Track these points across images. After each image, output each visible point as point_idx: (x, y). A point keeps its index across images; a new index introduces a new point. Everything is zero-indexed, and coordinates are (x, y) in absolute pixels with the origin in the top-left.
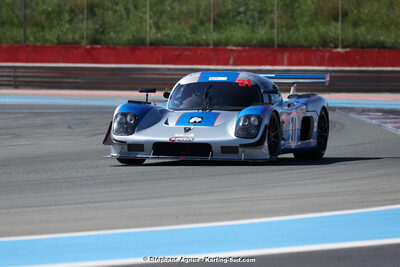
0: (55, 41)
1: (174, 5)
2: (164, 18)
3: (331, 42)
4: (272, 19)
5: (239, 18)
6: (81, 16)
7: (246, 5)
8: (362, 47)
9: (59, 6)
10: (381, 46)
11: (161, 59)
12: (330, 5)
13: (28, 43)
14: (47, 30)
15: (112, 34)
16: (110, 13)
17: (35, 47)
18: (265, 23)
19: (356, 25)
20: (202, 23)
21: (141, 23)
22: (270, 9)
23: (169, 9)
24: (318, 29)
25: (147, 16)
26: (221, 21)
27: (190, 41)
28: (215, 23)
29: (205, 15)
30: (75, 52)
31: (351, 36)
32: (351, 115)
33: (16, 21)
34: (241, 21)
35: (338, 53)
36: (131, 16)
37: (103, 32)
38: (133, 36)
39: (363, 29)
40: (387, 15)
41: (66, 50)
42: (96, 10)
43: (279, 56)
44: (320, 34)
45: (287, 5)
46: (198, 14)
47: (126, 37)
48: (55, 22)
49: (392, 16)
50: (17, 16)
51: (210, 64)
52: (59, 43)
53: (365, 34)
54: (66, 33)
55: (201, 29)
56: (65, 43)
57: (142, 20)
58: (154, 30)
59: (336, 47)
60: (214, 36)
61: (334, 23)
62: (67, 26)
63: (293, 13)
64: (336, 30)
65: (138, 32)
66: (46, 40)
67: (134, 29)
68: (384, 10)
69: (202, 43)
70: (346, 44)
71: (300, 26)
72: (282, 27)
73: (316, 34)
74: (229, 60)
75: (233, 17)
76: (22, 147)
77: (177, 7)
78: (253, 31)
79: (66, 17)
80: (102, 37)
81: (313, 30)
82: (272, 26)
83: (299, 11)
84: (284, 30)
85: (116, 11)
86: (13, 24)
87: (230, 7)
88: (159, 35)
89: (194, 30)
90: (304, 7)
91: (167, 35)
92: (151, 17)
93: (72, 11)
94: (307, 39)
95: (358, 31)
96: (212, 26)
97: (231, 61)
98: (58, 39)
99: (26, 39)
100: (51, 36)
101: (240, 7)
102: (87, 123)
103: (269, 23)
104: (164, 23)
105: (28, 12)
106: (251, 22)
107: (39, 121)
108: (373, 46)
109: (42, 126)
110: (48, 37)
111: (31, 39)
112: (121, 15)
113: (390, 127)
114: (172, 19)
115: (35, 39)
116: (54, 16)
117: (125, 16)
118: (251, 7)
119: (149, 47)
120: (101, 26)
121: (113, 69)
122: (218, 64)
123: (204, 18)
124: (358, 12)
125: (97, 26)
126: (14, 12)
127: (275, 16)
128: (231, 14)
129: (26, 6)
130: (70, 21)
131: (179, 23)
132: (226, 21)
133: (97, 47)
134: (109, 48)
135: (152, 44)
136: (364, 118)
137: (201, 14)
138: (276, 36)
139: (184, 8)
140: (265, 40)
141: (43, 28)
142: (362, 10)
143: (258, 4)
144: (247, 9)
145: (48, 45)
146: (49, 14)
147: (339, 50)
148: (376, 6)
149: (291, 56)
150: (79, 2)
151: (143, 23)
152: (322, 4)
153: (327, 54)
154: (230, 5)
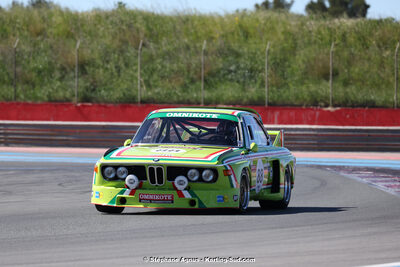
0: (46, 99)
1: (165, 63)
2: (155, 77)
3: (321, 100)
4: (263, 78)
5: (230, 77)
6: (72, 75)
7: (237, 62)
8: (353, 106)
9: (50, 63)
10: (372, 105)
12: (321, 65)
13: (19, 100)
14: (37, 87)
15: (103, 91)
16: (101, 71)
17: (26, 104)
18: (256, 82)
19: (346, 83)
20: (193, 81)
21: (132, 81)
22: (260, 68)
23: (160, 67)
24: (308, 87)
25: (139, 74)
26: (212, 80)
27: (181, 99)
28: (205, 81)
29: (196, 73)
30: (66, 109)
31: (342, 94)
32: (342, 173)
33: (6, 78)
34: (231, 80)
35: (329, 111)
36: (122, 75)
37: (94, 90)
38: (124, 94)
39: (353, 87)
41: (57, 107)
42: (87, 68)
44: (310, 92)
45: (278, 64)
46: (189, 71)
47: (116, 94)
48: (46, 80)
49: (382, 75)
50: (8, 74)
52: (50, 101)
53: (356, 93)
54: (57, 91)
55: (192, 87)
56: (56, 101)
57: (133, 78)
58: (145, 88)
59: (327, 106)
60: (205, 94)
61: (324, 82)
62: (59, 83)
63: (283, 72)
64: (327, 89)
65: (128, 90)
66: (36, 98)
67: (126, 86)
68: (375, 70)
69: (193, 100)
70: (336, 102)
71: (291, 85)
72: (273, 86)
73: (307, 93)
75: (224, 75)
76: (13, 204)
77: (168, 65)
78: (244, 90)
79: (57, 74)
80: (93, 95)
81: (304, 88)
82: (262, 84)
83: (289, 70)
84: (274, 89)
85: (107, 69)
86: (4, 82)
87: (221, 66)
88: (150, 93)
89: (185, 88)
90: (294, 66)
91: (158, 93)
92: (141, 75)
93: (63, 69)
94: (297, 98)
95: (348, 90)
96: (202, 85)
98: (49, 96)
99: (17, 96)
100: (42, 93)
101: (231, 65)
102: (76, 181)
103: (259, 82)
104: (155, 81)
105: (19, 69)
106: (242, 80)
107: (31, 177)
108: (363, 105)
109: (33, 183)
110: (39, 95)
111: (22, 96)
112: (112, 74)
113: (381, 186)
114: (163, 77)
115: (26, 96)
116: (45, 73)
117: (116, 74)
118: (242, 66)
119: (139, 105)
120: (92, 84)
121: (103, 127)
123: (195, 77)
124: (349, 71)
125: (88, 84)
126: (4, 70)
127: (266, 74)
128: (222, 72)
129: (17, 63)
130: (61, 79)
131: (170, 81)
132: (217, 79)
133: (88, 105)
134: (100, 106)
135: (142, 102)
136: (354, 176)
137: (192, 73)
138: (267, 94)
139: (175, 67)
140: (256, 98)
141: (34, 86)
142: (352, 69)
143: (248, 63)
144: (238, 68)
145: (39, 102)
146: (40, 72)
147: (330, 109)
148: (367, 65)
149: (281, 114)
150: (70, 60)
151: (135, 82)
152: (312, 63)
153: (318, 113)
154: (220, 63)
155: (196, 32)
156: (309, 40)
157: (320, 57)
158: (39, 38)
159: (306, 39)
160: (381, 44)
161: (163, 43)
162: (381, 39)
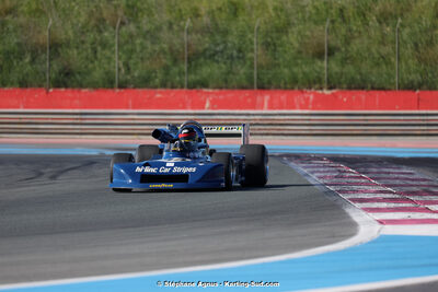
1: (145, 43)
2: (134, 56)
4: (252, 59)
5: (216, 58)
6: (43, 56)
7: (225, 42)
8: (350, 88)
9: (19, 44)
10: (370, 87)
11: (130, 102)
12: (315, 42)
14: (5, 71)
16: (75, 52)
18: (245, 63)
19: (344, 61)
20: (175, 61)
21: (109, 63)
22: (249, 47)
23: (138, 49)
24: (301, 68)
25: (116, 56)
28: (189, 62)
29: (179, 54)
30: (37, 96)
34: (217, 62)
35: (324, 95)
36: (99, 55)
37: (68, 74)
39: (351, 67)
40: (379, 53)
42: (60, 50)
43: (259, 99)
44: (304, 73)
45: (269, 43)
46: (172, 52)
48: (15, 63)
51: (184, 108)
53: (354, 73)
55: (176, 70)
57: (109, 59)
58: (123, 70)
59: (321, 89)
60: (189, 77)
61: (319, 63)
62: (29, 67)
63: (274, 51)
64: (323, 66)
68: (375, 48)
69: (176, 84)
70: (332, 84)
72: (262, 67)
74: (205, 103)
75: (210, 56)
77: (149, 46)
78: (231, 72)
79: (27, 60)
80: (67, 80)
82: (251, 66)
83: (280, 49)
84: (264, 70)
87: (207, 45)
88: (128, 77)
89: (167, 69)
91: (138, 77)
92: (120, 58)
95: (345, 70)
96: (185, 67)
97: (207, 105)
101: (217, 45)
103: (248, 63)
104: (134, 64)
106: (228, 61)
108: (361, 87)
112: (88, 55)
114: (142, 59)
117: (91, 56)
118: (229, 45)
119: (117, 90)
120: (66, 67)
122: (192, 108)
123: (178, 57)
124: (346, 50)
125: (62, 67)
127: (255, 55)
128: (208, 53)
131: (151, 63)
132: (202, 60)
133: (60, 90)
134: (74, 92)
135: (120, 87)
137: (175, 54)
138: (256, 77)
139: (157, 48)
140: (244, 81)
142: (350, 48)
143: (236, 42)
144: (225, 48)
145: (6, 89)
146: (8, 53)
147: (324, 91)
148: (366, 42)
149: (272, 98)
150: (41, 41)
151: (112, 64)
152: (307, 41)
153: (312, 97)
154: (206, 43)
155: (180, 10)
156: (303, 17)
157: (315, 35)
158: (9, 18)
159: (300, 15)
160: (382, 20)
161: (144, 21)
162: (382, 14)
